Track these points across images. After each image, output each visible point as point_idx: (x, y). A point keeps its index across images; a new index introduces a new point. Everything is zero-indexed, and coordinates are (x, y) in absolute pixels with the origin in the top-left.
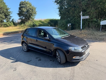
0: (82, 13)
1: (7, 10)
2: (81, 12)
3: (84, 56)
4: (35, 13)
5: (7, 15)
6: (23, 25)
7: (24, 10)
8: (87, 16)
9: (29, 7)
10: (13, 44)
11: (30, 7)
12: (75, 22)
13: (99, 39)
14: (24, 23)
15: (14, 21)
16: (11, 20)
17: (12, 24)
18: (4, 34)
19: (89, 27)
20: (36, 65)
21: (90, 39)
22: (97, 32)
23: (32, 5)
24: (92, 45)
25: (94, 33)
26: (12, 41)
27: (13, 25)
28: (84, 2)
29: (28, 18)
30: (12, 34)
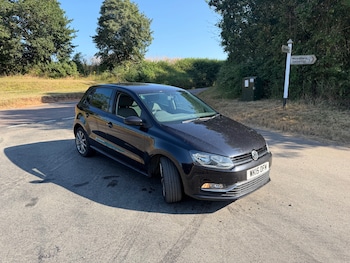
0: (290, 46)
1: (62, 24)
2: (290, 41)
3: (238, 184)
4: (148, 38)
5: (61, 42)
6: (106, 74)
7: (114, 26)
8: (308, 56)
9: (129, 17)
10: (59, 131)
11: (134, 18)
12: (270, 72)
13: (338, 138)
14: (111, 69)
15: (81, 60)
16: (73, 55)
17: (75, 69)
18: (45, 99)
19: (315, 93)
20: (95, 198)
21: (307, 133)
22: (338, 114)
23: (139, 13)
24: (302, 156)
25: (326, 116)
26: (60, 120)
27: (77, 73)
28: (303, 5)
29: (125, 53)
30: (70, 101)
